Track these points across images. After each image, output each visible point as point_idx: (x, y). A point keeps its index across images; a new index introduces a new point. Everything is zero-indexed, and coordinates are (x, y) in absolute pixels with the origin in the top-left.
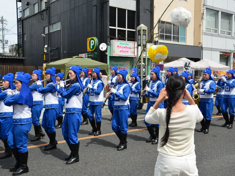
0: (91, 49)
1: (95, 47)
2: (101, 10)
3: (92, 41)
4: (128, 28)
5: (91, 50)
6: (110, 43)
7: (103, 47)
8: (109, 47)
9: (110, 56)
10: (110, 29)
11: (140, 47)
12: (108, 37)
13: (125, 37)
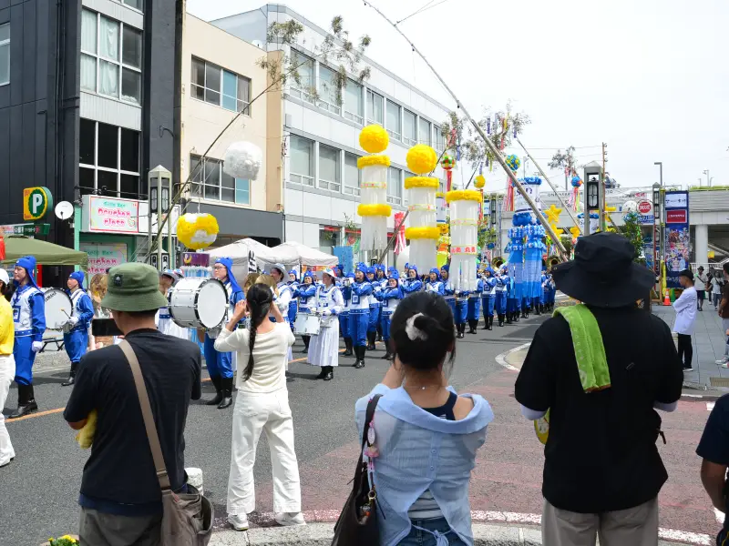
0: (34, 215)
1: (44, 211)
2: (59, 124)
3: (35, 196)
4: (122, 169)
5: (35, 218)
6: (81, 201)
7: (64, 210)
8: (78, 211)
9: (81, 233)
10: (81, 168)
11: (154, 216)
12: (76, 188)
13: (116, 189)
